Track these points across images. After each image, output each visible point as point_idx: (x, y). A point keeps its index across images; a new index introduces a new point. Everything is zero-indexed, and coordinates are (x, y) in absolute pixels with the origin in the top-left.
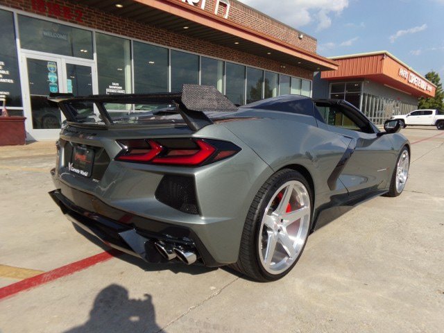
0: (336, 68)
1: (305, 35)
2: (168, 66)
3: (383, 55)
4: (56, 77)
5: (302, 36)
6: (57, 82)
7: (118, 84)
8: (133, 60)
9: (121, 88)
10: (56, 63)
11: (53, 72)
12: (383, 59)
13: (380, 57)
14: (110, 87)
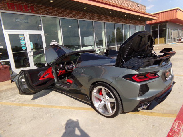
0: (156, 18)
1: (140, 5)
2: (79, 28)
3: (177, 9)
4: (24, 42)
5: (139, 5)
6: (25, 44)
7: (55, 41)
8: (61, 28)
9: (57, 42)
10: (24, 34)
11: (22, 39)
12: (177, 11)
13: (175, 11)
14: (52, 42)
